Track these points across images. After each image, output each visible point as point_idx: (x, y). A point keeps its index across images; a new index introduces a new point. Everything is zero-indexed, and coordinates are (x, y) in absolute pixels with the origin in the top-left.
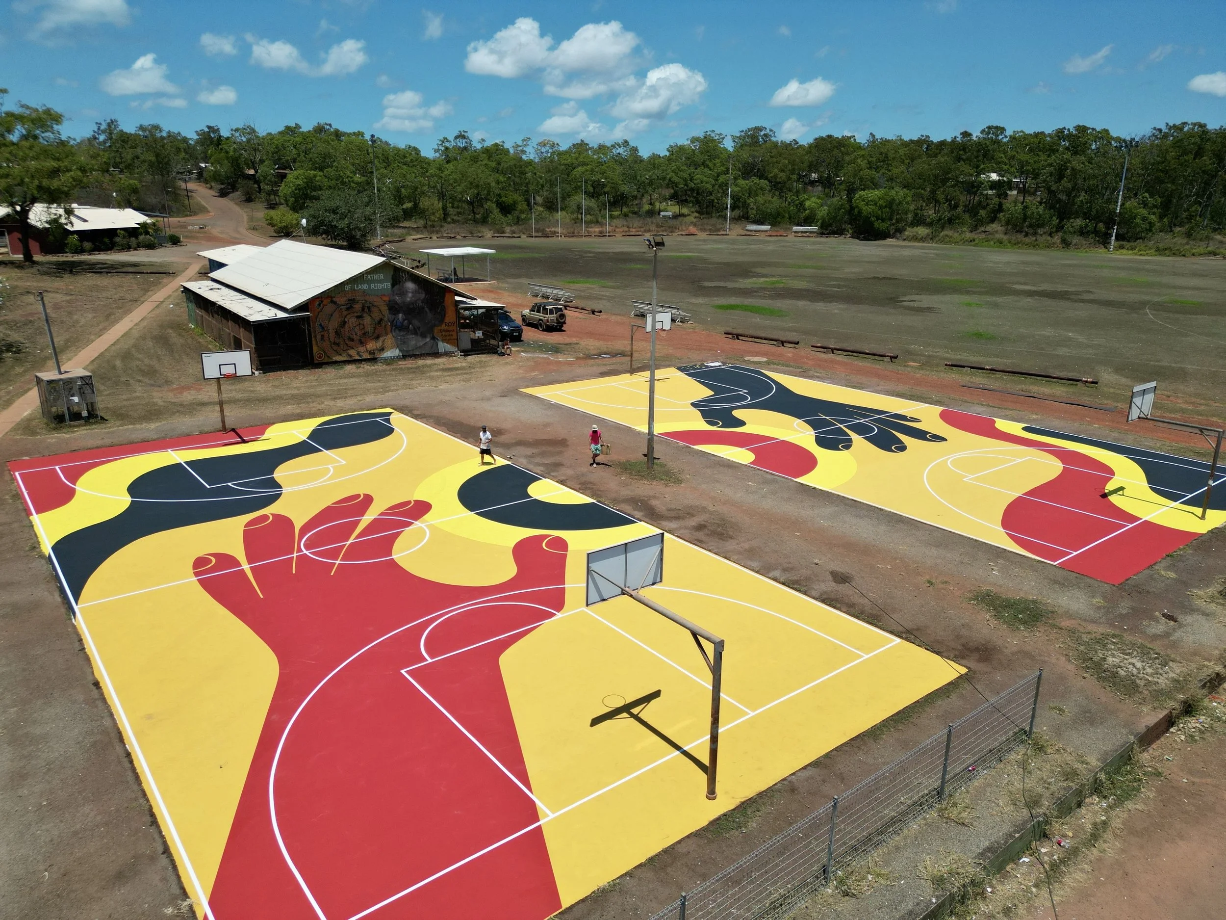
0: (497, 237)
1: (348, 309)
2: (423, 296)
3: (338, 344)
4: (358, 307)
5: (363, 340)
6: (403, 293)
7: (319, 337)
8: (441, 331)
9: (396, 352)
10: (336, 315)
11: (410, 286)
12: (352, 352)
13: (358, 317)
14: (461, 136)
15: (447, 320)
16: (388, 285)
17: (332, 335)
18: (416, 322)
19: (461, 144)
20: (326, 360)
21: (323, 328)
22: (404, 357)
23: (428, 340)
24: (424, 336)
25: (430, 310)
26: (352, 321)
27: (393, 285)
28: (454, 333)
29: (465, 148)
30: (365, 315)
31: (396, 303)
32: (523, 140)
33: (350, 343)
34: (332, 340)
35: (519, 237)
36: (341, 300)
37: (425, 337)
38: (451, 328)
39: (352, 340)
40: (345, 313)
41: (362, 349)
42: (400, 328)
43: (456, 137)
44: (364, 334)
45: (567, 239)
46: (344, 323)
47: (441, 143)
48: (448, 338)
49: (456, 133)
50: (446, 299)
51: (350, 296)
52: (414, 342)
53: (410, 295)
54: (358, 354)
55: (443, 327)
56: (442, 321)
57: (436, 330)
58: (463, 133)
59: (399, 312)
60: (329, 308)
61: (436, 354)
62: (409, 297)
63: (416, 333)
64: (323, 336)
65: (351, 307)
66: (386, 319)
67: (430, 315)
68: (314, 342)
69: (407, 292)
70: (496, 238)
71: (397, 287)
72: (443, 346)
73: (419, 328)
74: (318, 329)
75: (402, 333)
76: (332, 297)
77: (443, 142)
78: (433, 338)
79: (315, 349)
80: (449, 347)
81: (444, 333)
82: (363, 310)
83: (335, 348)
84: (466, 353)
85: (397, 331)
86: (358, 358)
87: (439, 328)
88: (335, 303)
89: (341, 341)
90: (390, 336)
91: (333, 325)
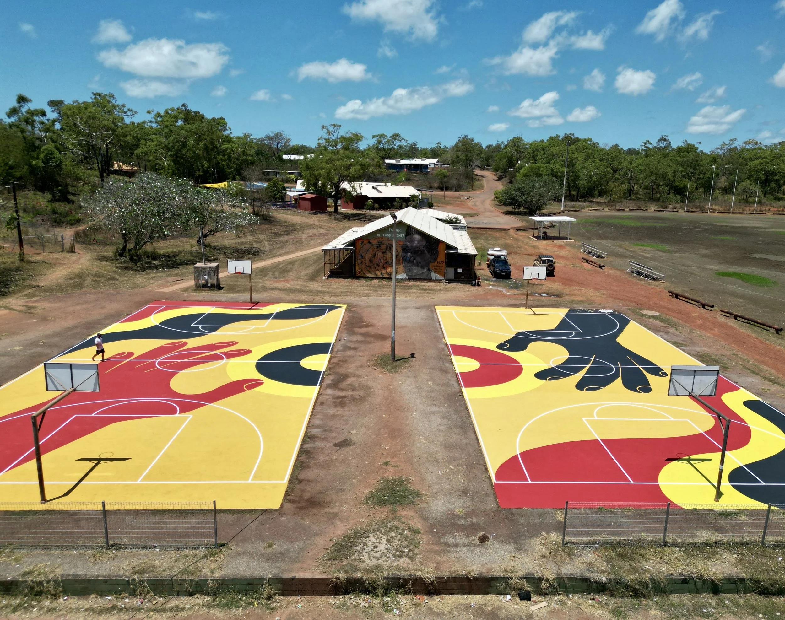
0: (659, 211)
1: (378, 247)
2: (424, 243)
3: (370, 267)
4: (384, 247)
5: (385, 266)
6: (412, 241)
7: (359, 261)
8: (434, 266)
9: (404, 276)
10: (371, 250)
11: (417, 237)
12: (378, 272)
13: (383, 253)
14: (663, 139)
15: (439, 260)
16: (403, 235)
17: (367, 262)
18: (418, 259)
19: (662, 144)
20: (363, 275)
21: (362, 257)
22: (409, 279)
23: (425, 270)
24: (423, 267)
25: (429, 252)
26: (379, 255)
27: (406, 236)
28: (443, 268)
29: (664, 148)
30: (387, 252)
31: (407, 247)
32: (731, 140)
33: (378, 267)
34: (367, 264)
35: (677, 212)
36: (374, 242)
37: (424, 269)
38: (441, 265)
39: (379, 265)
40: (376, 249)
41: (384, 271)
42: (409, 261)
43: (659, 140)
44: (386, 263)
45: (720, 215)
46: (375, 255)
47: (643, 144)
48: (438, 271)
49: (660, 137)
50: (439, 246)
51: (380, 240)
52: (416, 270)
53: (416, 242)
54: (381, 274)
55: (436, 263)
56: (435, 260)
57: (431, 265)
58: (664, 137)
59: (408, 252)
60: (367, 246)
61: (430, 280)
62: (416, 244)
63: (418, 266)
64: (362, 261)
65: (380, 246)
66: (400, 255)
67: (428, 255)
68: (357, 264)
69: (415, 240)
70: (657, 212)
71: (408, 237)
72: (434, 275)
73: (420, 263)
74: (360, 257)
75: (409, 265)
76: (369, 240)
77: (645, 144)
78: (429, 270)
79: (357, 268)
80: (438, 276)
81: (436, 268)
82: (387, 249)
83: (368, 269)
84: (450, 281)
85: (406, 263)
86: (381, 276)
87: (433, 264)
88: (370, 243)
89: (372, 265)
90: (401, 265)
91: (368, 256)
